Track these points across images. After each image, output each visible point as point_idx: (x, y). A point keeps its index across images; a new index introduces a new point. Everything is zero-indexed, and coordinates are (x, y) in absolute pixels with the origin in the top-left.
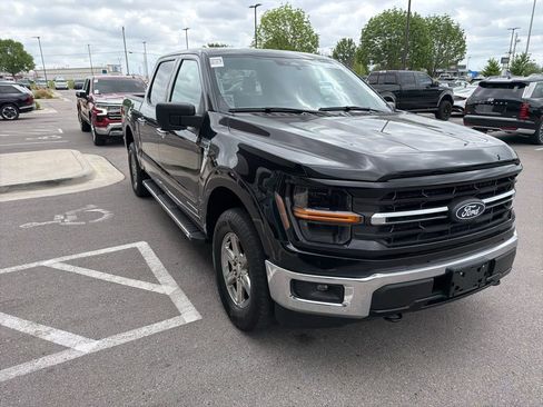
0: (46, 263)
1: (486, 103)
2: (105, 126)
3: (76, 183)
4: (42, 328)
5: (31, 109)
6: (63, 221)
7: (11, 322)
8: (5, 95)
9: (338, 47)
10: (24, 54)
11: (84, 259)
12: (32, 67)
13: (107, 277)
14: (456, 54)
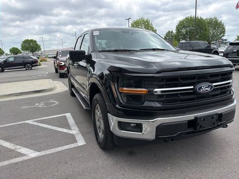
0: (27, 122)
1: (233, 52)
2: (63, 69)
3: (47, 92)
4: (18, 147)
5: (37, 65)
6: (38, 106)
7: (6, 144)
8: (27, 60)
9: (167, 34)
10: (37, 45)
11: (43, 120)
12: (40, 50)
13: (50, 127)
14: (221, 34)
